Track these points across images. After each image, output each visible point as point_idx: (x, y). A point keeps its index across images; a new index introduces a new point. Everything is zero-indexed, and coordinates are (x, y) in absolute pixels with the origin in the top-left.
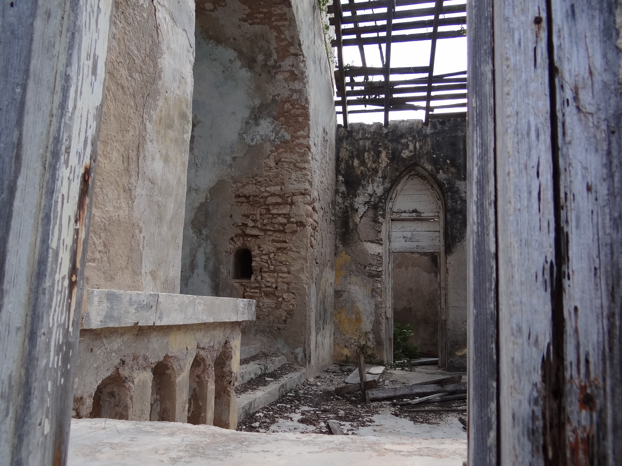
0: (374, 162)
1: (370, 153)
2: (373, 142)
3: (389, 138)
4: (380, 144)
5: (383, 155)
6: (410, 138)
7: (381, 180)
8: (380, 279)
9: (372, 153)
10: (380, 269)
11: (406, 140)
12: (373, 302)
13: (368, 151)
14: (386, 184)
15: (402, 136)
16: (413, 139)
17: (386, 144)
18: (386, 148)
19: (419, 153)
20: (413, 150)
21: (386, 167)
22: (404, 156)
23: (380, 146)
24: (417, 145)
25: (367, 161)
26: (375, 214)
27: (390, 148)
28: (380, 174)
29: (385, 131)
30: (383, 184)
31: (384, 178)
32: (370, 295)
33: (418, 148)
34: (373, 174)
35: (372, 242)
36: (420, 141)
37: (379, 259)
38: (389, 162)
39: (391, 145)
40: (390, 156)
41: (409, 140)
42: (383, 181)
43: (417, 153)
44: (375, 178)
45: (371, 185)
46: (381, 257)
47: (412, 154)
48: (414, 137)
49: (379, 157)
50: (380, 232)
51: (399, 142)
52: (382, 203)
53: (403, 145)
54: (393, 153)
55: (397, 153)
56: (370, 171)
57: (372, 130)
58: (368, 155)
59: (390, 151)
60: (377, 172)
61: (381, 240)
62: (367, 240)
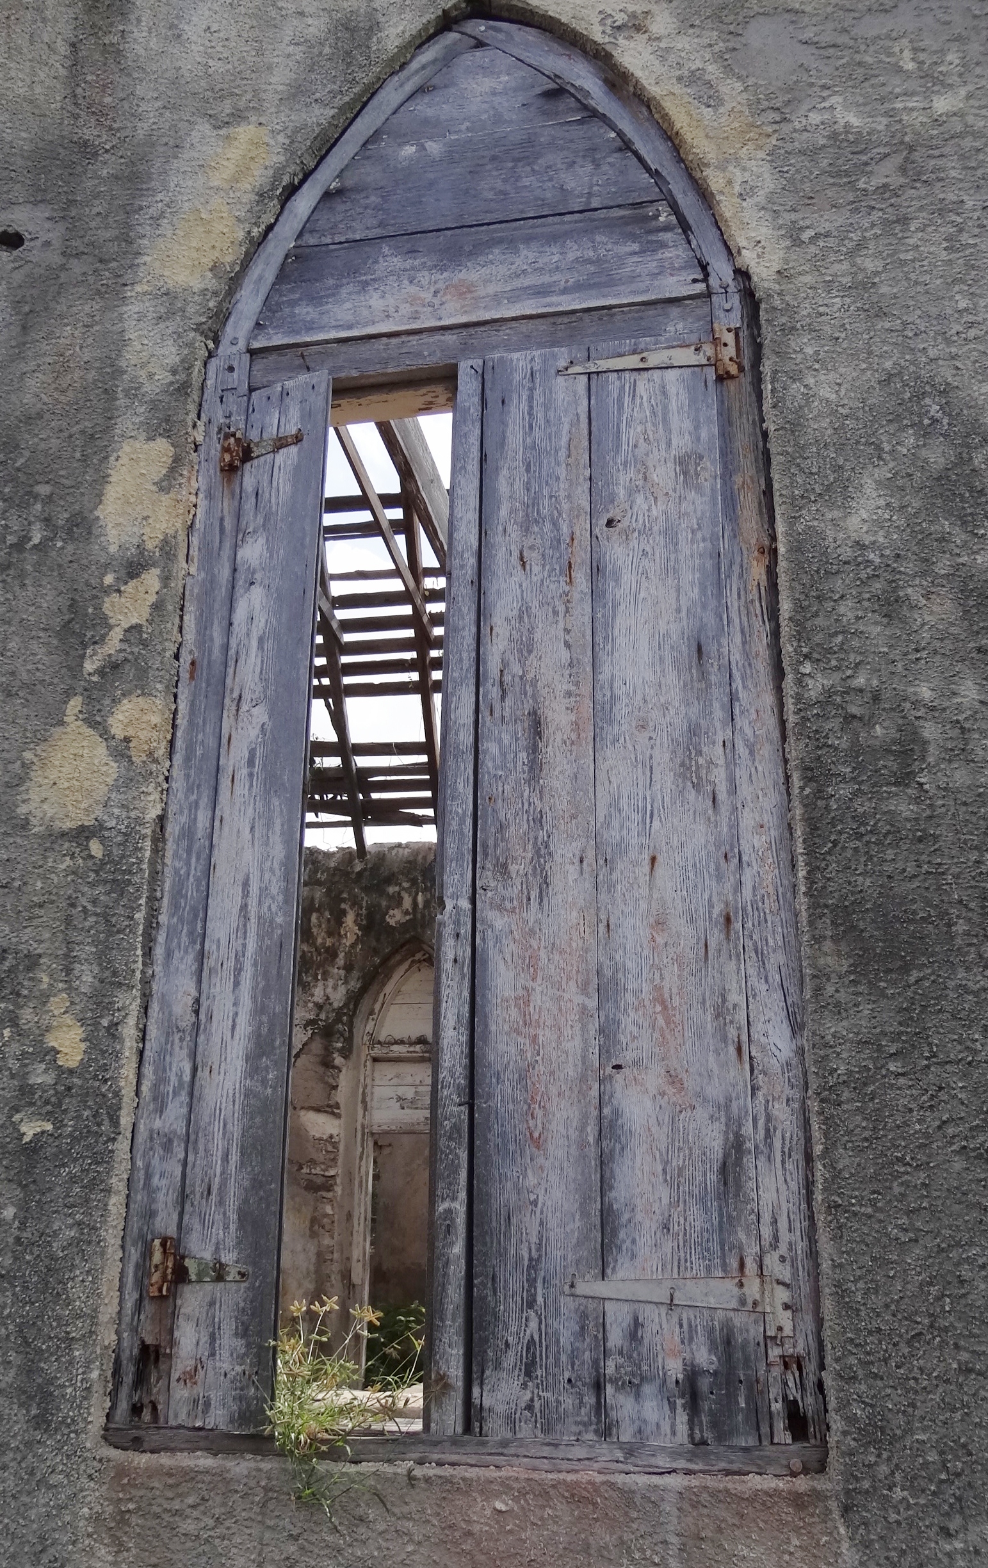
0: (330, 934)
1: (322, 914)
2: (329, 891)
3: (364, 882)
4: (345, 895)
5: (350, 919)
6: (406, 885)
7: (342, 972)
8: (330, 1195)
9: (327, 915)
10: (332, 1172)
11: (397, 889)
12: (312, 1249)
13: (318, 910)
14: (352, 983)
15: (390, 879)
16: (413, 885)
17: (356, 896)
18: (355, 903)
19: (423, 916)
20: (410, 910)
21: (353, 946)
22: (392, 922)
23: (344, 900)
24: (420, 898)
25: (315, 930)
26: (326, 1048)
27: (364, 904)
28: (341, 961)
29: (358, 867)
30: (346, 982)
31: (348, 968)
32: (308, 1232)
33: (421, 906)
34: (326, 959)
35: (318, 1110)
36: (425, 890)
37: (330, 1148)
38: (360, 933)
39: (366, 898)
40: (364, 922)
41: (404, 889)
42: (346, 977)
43: (419, 916)
44: (330, 969)
45: (320, 984)
46: (335, 1145)
47: (408, 918)
48: (414, 882)
49: (340, 923)
50: (335, 1088)
51: (382, 893)
52: (343, 1024)
53: (390, 898)
54: (370, 916)
55: (378, 917)
56: (319, 954)
57: (332, 865)
58: (318, 919)
59: (364, 911)
60: (334, 955)
61: (338, 1106)
62: (306, 1105)
